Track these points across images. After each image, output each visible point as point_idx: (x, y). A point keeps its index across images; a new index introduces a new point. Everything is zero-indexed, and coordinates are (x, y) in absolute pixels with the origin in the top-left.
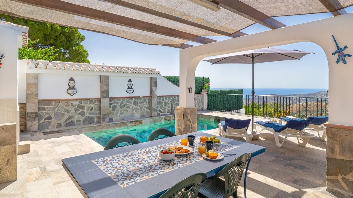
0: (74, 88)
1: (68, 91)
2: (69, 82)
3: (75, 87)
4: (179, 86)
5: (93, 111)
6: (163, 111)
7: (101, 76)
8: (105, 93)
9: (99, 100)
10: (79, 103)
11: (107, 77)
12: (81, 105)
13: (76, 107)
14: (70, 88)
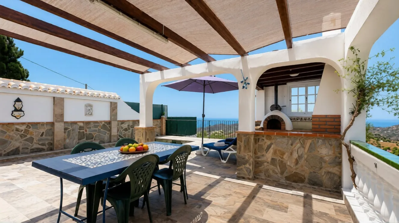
0: (21, 110)
1: (13, 113)
2: (15, 104)
3: (23, 109)
4: (139, 113)
5: (44, 136)
6: (123, 137)
7: (54, 98)
8: (59, 116)
9: (52, 124)
10: (27, 127)
11: (62, 99)
12: (29, 130)
13: (22, 133)
14: (16, 110)
